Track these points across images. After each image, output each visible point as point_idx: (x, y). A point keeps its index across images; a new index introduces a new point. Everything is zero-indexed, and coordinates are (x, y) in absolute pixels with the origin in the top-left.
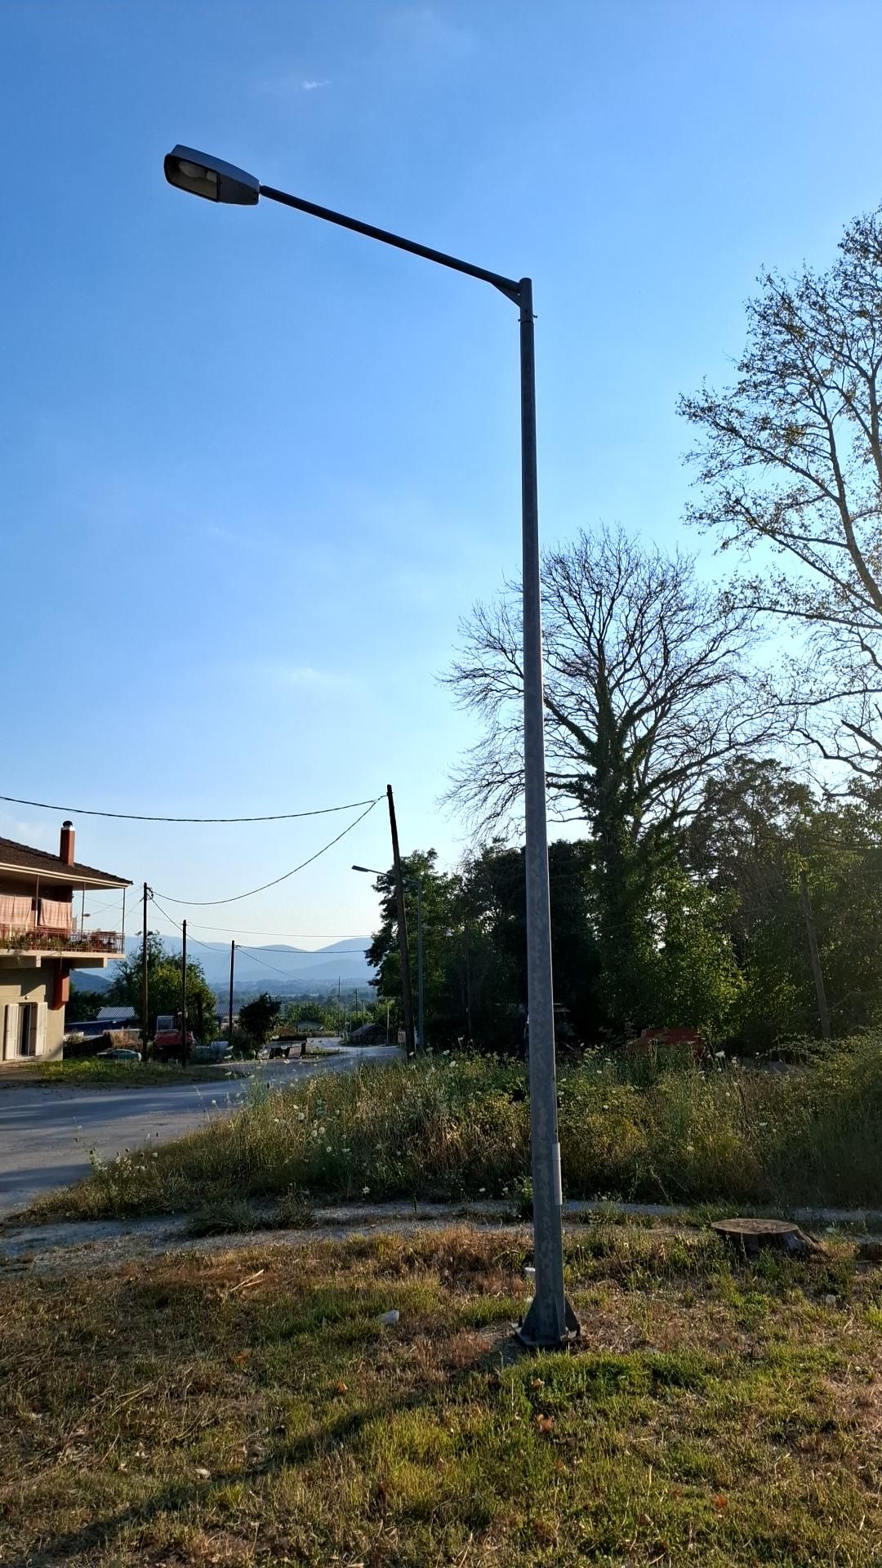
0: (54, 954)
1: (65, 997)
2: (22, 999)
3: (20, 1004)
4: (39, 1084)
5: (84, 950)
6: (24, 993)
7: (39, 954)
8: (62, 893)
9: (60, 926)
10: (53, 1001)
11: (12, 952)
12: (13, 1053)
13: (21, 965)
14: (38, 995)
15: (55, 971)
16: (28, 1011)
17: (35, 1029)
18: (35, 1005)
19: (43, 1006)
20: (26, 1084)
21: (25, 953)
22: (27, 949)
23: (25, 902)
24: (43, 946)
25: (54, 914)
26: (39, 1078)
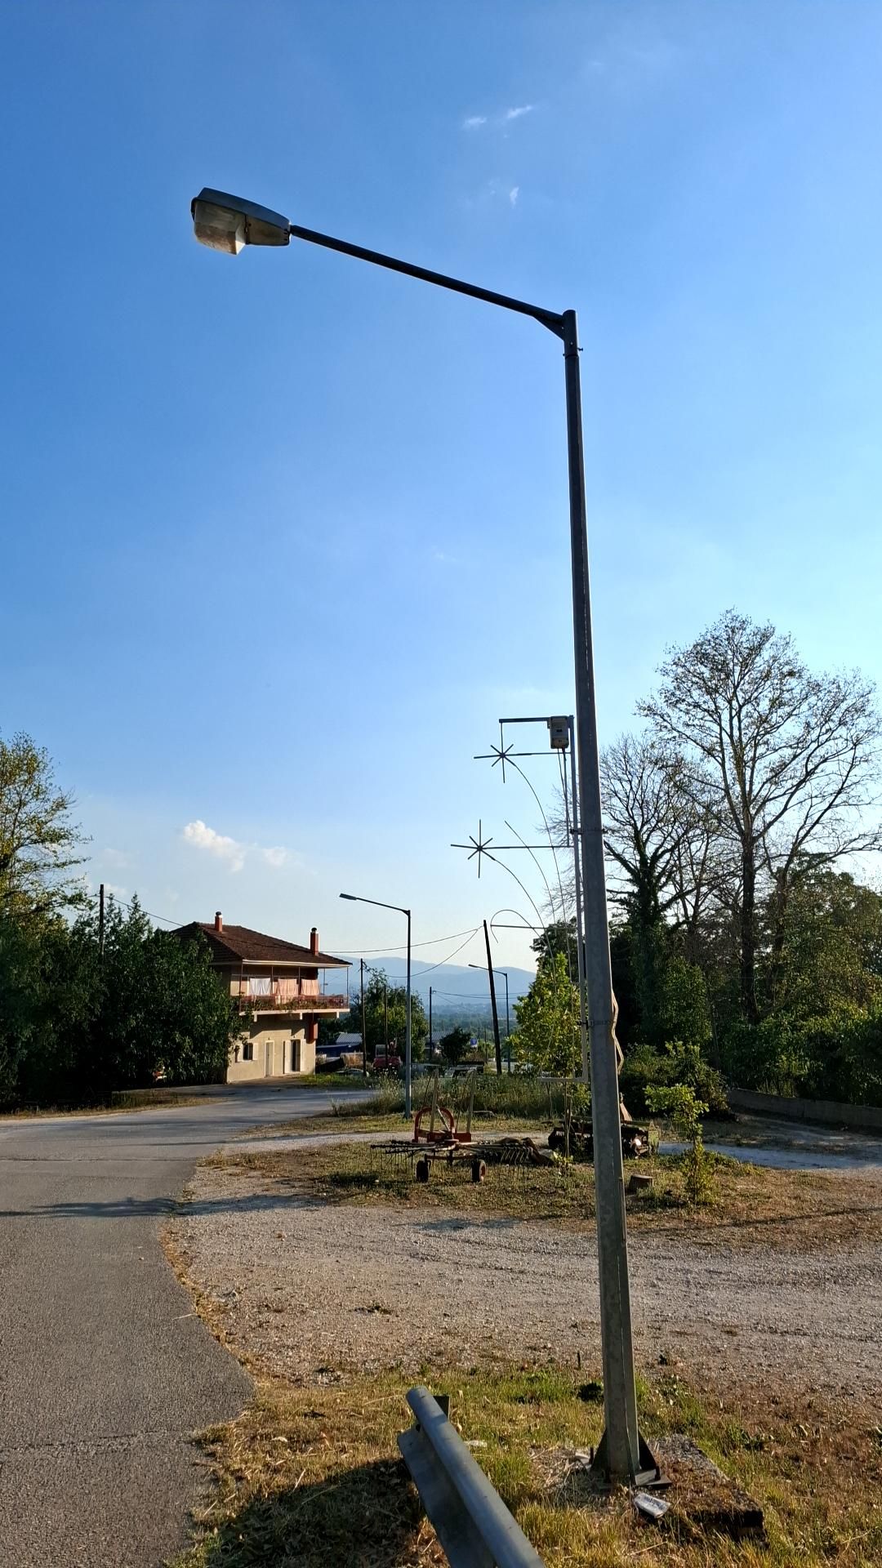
0: (309, 1011)
1: (316, 1036)
2: (292, 1038)
3: (292, 1041)
4: (304, 1087)
5: (326, 1007)
6: (293, 1034)
7: (301, 1012)
8: (312, 974)
9: (312, 994)
10: (309, 1039)
11: (287, 1011)
12: (288, 1070)
13: (292, 1018)
14: (301, 1035)
15: (310, 1020)
16: (296, 1045)
17: (299, 1055)
18: (299, 1041)
19: (303, 1041)
20: (298, 1087)
21: (294, 1012)
22: (295, 1010)
23: (293, 982)
24: (303, 1007)
25: (311, 988)
26: (304, 1084)
